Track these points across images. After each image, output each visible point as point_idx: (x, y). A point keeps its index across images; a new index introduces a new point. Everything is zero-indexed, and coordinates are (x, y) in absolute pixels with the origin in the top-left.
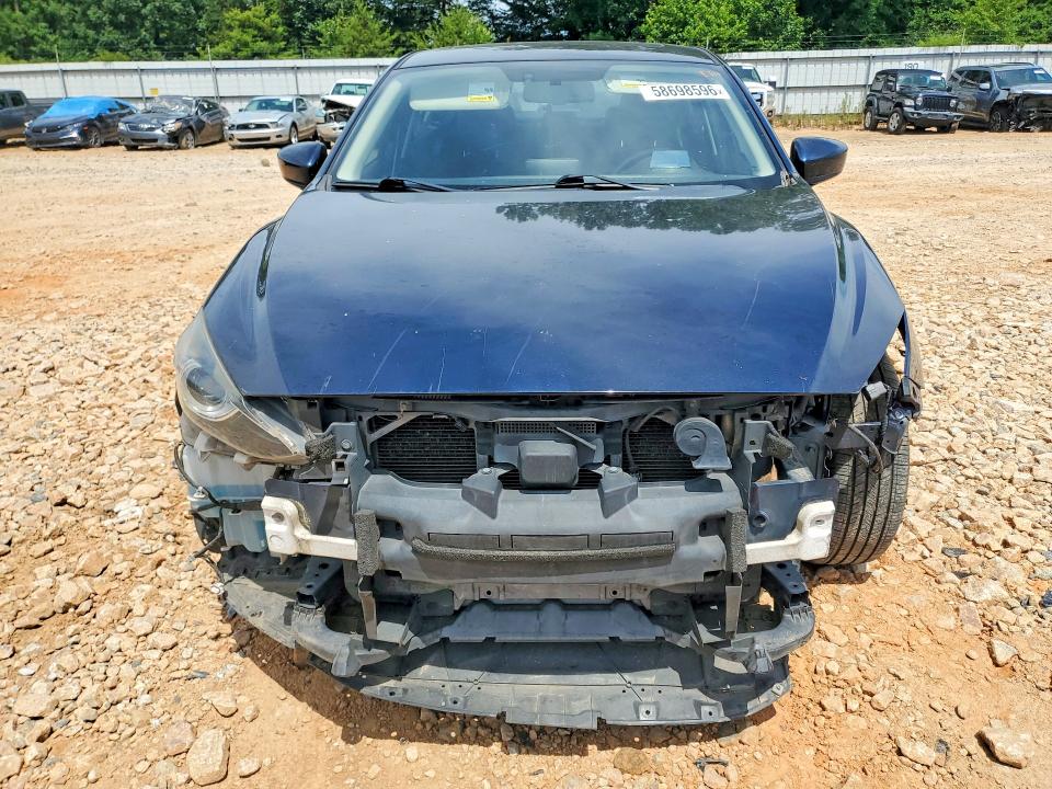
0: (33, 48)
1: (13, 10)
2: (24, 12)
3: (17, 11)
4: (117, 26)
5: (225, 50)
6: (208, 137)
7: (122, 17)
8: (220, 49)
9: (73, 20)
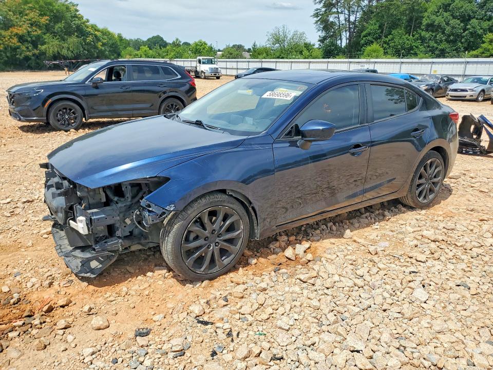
0: (411, 51)
1: (409, 35)
2: (413, 36)
3: (411, 36)
4: (448, 41)
5: (477, 53)
6: (440, 94)
7: (452, 38)
8: (475, 52)
9: (430, 39)
